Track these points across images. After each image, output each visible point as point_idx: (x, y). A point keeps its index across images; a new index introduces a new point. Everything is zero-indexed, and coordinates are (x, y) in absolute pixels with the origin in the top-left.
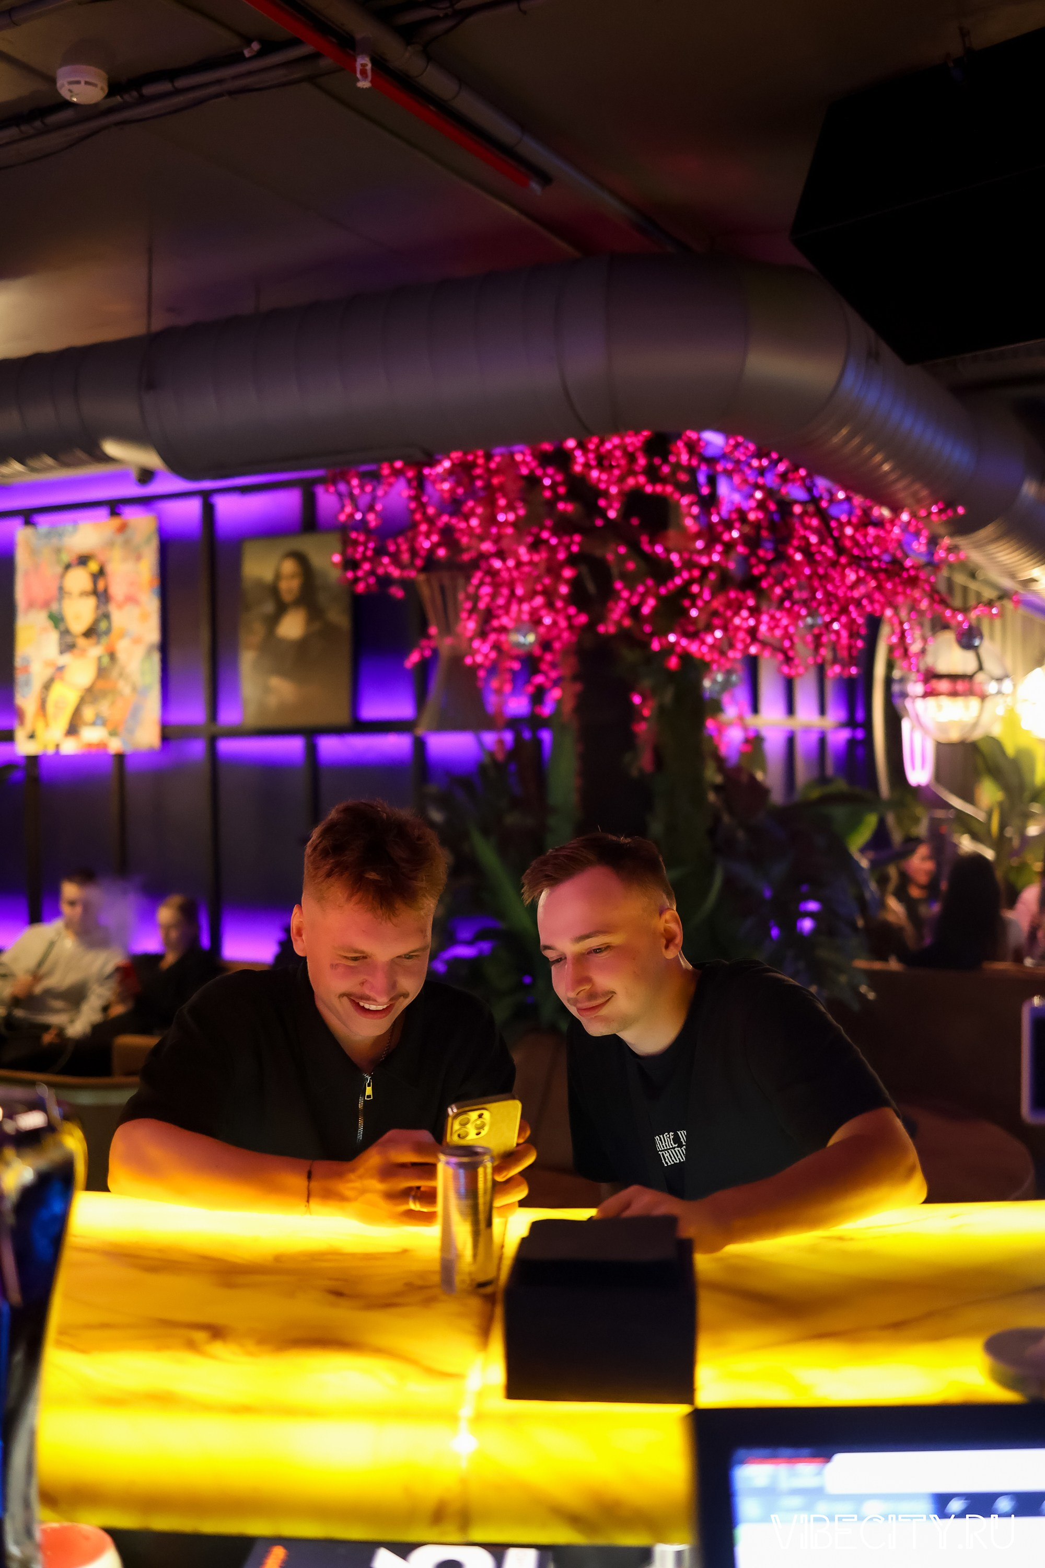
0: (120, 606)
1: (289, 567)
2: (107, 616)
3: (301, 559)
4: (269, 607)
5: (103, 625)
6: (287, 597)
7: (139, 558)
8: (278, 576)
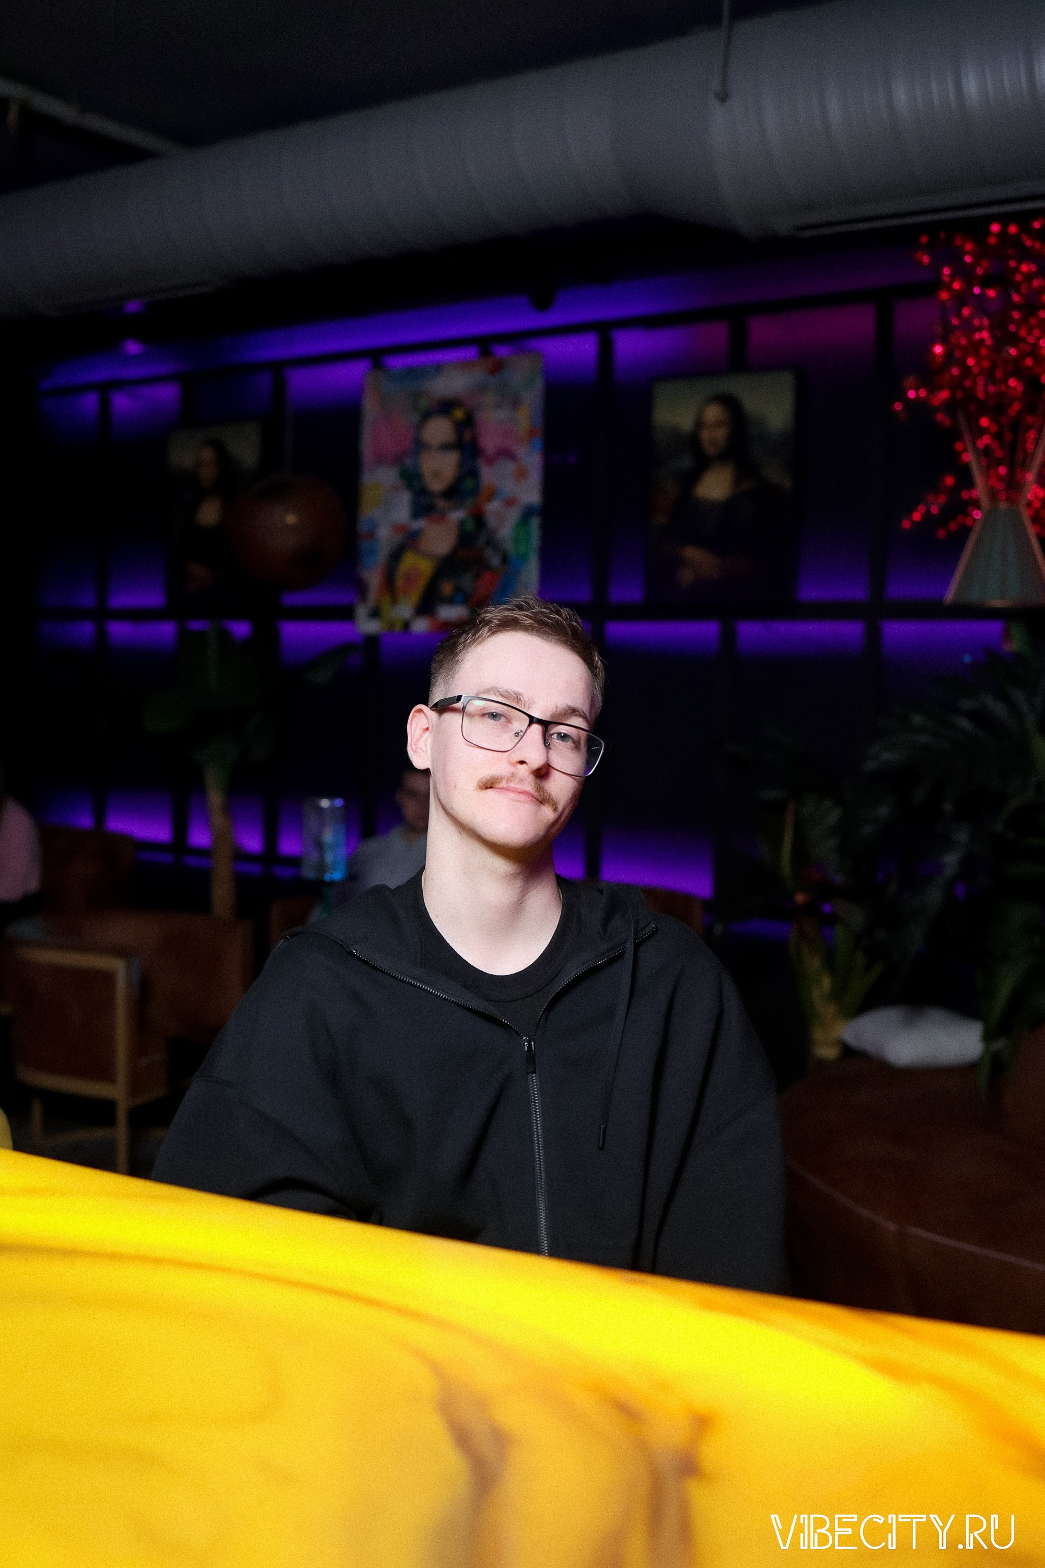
0: (490, 461)
1: (713, 413)
2: (474, 474)
3: (731, 404)
4: (686, 462)
5: (468, 484)
6: (710, 450)
7: (516, 403)
8: (699, 424)
